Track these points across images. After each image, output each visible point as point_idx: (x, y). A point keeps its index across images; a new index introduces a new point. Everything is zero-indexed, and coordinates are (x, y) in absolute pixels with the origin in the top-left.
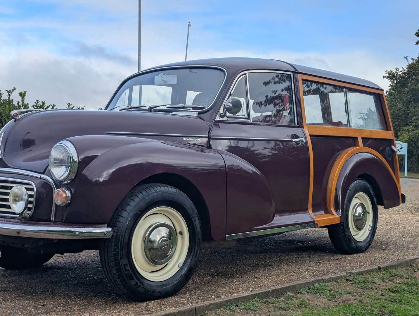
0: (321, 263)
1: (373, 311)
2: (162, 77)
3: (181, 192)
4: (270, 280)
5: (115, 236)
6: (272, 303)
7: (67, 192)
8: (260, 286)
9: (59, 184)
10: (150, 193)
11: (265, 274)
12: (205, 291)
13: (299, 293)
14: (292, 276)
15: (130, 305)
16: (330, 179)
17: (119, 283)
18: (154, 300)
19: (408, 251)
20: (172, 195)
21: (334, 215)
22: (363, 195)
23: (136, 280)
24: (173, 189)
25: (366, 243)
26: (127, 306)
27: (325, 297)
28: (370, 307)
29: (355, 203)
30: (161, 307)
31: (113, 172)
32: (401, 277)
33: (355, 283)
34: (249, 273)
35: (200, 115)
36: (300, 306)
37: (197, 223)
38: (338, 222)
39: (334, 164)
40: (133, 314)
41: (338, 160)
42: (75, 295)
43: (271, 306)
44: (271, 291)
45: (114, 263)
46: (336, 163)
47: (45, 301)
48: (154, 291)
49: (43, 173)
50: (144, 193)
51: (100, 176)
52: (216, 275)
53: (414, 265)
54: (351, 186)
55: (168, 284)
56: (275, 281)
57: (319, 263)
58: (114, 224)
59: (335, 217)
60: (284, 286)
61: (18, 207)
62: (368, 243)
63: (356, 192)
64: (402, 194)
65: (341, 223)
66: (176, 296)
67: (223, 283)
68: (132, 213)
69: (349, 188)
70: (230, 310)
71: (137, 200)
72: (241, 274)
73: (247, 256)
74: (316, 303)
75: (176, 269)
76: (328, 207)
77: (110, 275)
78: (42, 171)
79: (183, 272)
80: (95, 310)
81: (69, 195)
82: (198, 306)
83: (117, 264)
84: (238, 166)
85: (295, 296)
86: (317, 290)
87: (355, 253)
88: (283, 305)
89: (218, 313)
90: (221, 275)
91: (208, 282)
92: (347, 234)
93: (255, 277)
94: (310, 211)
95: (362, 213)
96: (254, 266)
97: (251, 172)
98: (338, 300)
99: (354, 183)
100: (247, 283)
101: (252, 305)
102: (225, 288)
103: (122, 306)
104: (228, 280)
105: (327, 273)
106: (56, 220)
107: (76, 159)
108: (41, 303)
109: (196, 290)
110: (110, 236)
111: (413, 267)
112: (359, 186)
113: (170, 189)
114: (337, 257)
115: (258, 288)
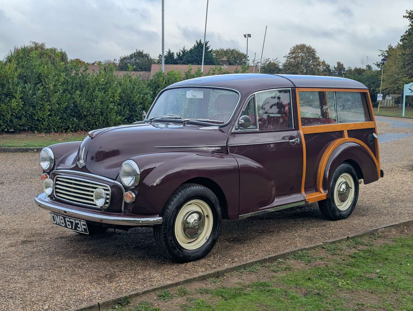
0: (310, 229)
1: (333, 273)
2: (192, 93)
3: (208, 189)
4: (271, 245)
5: (164, 222)
6: (268, 267)
7: (133, 194)
8: (263, 251)
9: (127, 189)
10: (186, 192)
11: (267, 239)
12: (224, 255)
13: (287, 259)
14: (286, 241)
15: (174, 266)
16: (320, 165)
17: (167, 252)
18: (190, 262)
19: (381, 217)
20: (201, 192)
21: (322, 193)
22: (347, 176)
23: (178, 249)
24: (202, 187)
25: (348, 211)
26: (172, 266)
27: (304, 262)
28: (331, 270)
29: (340, 182)
30: (195, 267)
31: (163, 178)
32: (363, 244)
33: (328, 250)
34: (256, 239)
35: (221, 128)
36: (286, 269)
37: (219, 209)
38: (325, 198)
39: (323, 153)
40: (177, 273)
41: (327, 150)
42: (136, 258)
43: (267, 269)
44: (267, 258)
45: (164, 239)
46: (325, 153)
47: (117, 262)
48: (190, 256)
49: (115, 180)
50: (183, 192)
51: (154, 182)
52: (232, 241)
53: (376, 234)
54: (337, 170)
55: (200, 251)
56: (274, 246)
57: (309, 229)
58: (164, 213)
59: (322, 194)
60: (277, 255)
61: (100, 203)
62: (349, 212)
63: (341, 173)
64: (381, 170)
65: (327, 198)
66: (204, 259)
67: (237, 248)
68: (175, 206)
69: (335, 171)
70: (240, 273)
71: (178, 197)
72: (250, 239)
73: (256, 222)
74: (297, 267)
75: (204, 241)
76: (318, 187)
77: (161, 246)
78: (115, 179)
79: (209, 243)
80: (152, 270)
81: (134, 196)
82: (219, 270)
83: (166, 240)
84: (247, 165)
85: (284, 262)
86: (299, 256)
87: (339, 219)
88: (275, 268)
89: (232, 274)
90: (236, 240)
91: (227, 247)
92: (333, 206)
93: (260, 242)
94: (303, 192)
95: (346, 189)
96: (260, 232)
97: (256, 167)
98: (312, 264)
99: (339, 167)
100: (254, 248)
101: (255, 269)
102: (238, 252)
103: (169, 266)
104: (240, 245)
105: (312, 239)
106: (125, 211)
107: (139, 173)
108: (114, 263)
109: (218, 253)
110: (161, 223)
111: (375, 236)
112: (343, 169)
113: (200, 187)
114: (324, 223)
115: (261, 252)
